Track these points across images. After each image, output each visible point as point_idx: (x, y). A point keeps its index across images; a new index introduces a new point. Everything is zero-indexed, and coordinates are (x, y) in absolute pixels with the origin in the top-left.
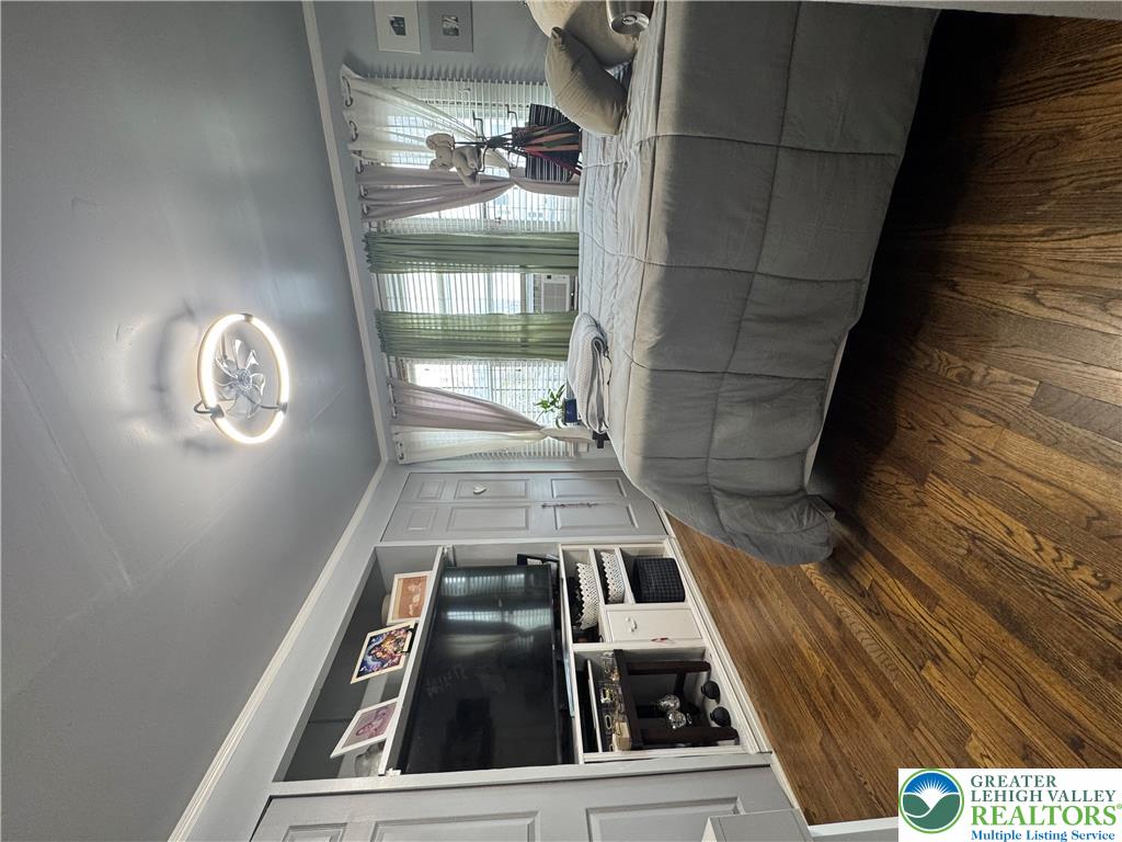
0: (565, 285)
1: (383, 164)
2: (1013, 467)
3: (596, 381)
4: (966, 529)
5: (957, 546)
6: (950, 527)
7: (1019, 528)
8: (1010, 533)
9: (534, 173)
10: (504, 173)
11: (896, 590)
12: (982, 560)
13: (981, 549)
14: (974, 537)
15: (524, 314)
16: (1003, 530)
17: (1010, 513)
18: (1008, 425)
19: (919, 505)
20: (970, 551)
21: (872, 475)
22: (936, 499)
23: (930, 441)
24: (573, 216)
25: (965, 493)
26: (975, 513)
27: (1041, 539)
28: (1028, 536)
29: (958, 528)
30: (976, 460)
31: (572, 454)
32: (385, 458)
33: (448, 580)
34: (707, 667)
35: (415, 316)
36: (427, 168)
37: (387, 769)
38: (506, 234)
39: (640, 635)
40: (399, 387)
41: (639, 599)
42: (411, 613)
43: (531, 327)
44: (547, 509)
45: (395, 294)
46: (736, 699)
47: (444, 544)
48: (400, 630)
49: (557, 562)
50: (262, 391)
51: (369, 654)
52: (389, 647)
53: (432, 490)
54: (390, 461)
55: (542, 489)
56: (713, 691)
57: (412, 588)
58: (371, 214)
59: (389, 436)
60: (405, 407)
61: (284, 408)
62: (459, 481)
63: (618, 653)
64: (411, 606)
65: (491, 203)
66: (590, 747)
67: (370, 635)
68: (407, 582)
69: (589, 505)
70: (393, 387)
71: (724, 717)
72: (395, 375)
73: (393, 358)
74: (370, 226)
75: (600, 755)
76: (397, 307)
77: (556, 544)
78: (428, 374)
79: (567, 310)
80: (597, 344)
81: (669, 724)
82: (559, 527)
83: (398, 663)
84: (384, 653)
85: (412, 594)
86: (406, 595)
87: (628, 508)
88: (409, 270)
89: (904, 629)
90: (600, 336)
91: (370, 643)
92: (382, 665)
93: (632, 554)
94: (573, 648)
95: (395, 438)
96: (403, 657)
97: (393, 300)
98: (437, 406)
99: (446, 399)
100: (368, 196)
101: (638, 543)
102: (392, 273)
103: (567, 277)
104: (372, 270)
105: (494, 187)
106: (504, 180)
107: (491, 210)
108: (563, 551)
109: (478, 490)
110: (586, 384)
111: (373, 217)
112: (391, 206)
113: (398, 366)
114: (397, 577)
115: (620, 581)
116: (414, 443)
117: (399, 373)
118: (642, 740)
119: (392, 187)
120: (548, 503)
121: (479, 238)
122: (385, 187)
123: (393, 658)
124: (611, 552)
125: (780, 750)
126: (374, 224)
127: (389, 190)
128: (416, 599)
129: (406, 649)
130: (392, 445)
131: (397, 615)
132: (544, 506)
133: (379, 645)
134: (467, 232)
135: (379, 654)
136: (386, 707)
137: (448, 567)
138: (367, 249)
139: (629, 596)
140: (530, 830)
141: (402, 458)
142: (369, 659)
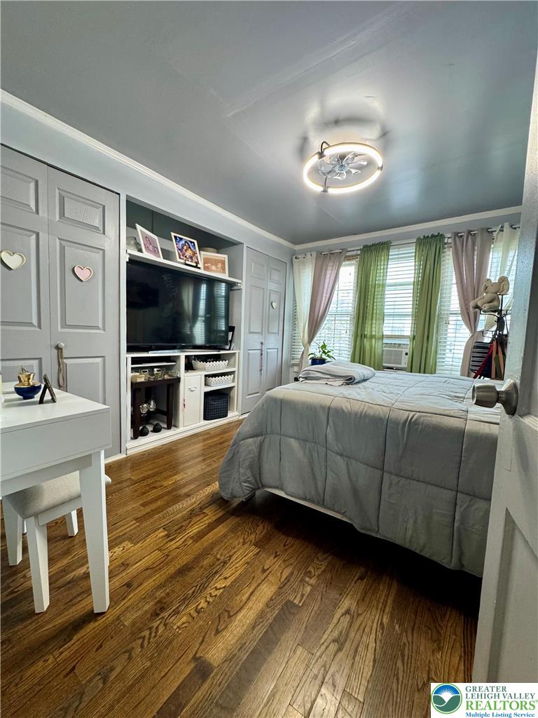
0: (401, 364)
1: (492, 246)
2: (258, 586)
3: (328, 377)
4: (229, 560)
5: (221, 555)
6: (231, 553)
7: (228, 583)
8: (225, 578)
9: (477, 347)
10: (480, 328)
11: (203, 524)
12: (213, 564)
13: (219, 565)
14: (225, 563)
15: (383, 337)
16: (227, 576)
17: (235, 580)
18: (280, 588)
19: (244, 542)
20: (218, 560)
21: (262, 523)
22: (246, 550)
23: (276, 553)
24: (447, 372)
25: (248, 563)
26: (237, 565)
27: (221, 591)
28: (224, 586)
29: (231, 556)
30: (264, 571)
31: (293, 362)
32: (298, 247)
33: (223, 285)
34: (169, 428)
35: (385, 267)
36: (488, 277)
37: (129, 254)
38: (437, 328)
39: (187, 392)
40: (340, 256)
41: (207, 395)
42: (206, 265)
43: (374, 340)
44: (260, 345)
45: (401, 254)
46: (152, 441)
47: (243, 284)
49: (229, 349)
50: (336, 177)
51: (186, 242)
52: (189, 253)
53: (276, 276)
54: (295, 251)
55: (273, 343)
56: (157, 430)
57: (220, 265)
58: (457, 238)
59: (310, 250)
60: (328, 259)
61: (325, 191)
62: (280, 293)
63: (178, 380)
64: (210, 265)
65: (460, 318)
66: (134, 361)
67: (195, 242)
68: (223, 262)
69: (261, 370)
70: (340, 252)
71: (144, 433)
72: (348, 254)
73: (359, 252)
74: (449, 238)
75: (130, 366)
76: (391, 255)
77: (240, 349)
78: (348, 274)
79: (384, 365)
80: (351, 379)
81: (142, 404)
82: (249, 351)
83: (180, 258)
84: (186, 250)
85: (216, 265)
86: (215, 262)
87: (258, 393)
88: (417, 264)
89: (182, 524)
90: (356, 381)
91: (191, 242)
92: (179, 249)
93: (231, 393)
94: (182, 355)
95: (309, 254)
96: (183, 261)
97: (397, 253)
98: (327, 281)
99: (331, 285)
100: (470, 237)
101: (238, 397)
102: (415, 252)
103: (406, 366)
104: (419, 239)
105: (471, 321)
106: (475, 327)
107: (455, 318)
108: (235, 353)
109: (274, 305)
110: (328, 371)
111: (455, 240)
112: (462, 251)
113: (353, 256)
114: (226, 256)
115: (217, 384)
116: (305, 266)
117: (349, 256)
118: (135, 388)
119: (476, 253)
120: (263, 346)
121: (436, 309)
122: (476, 248)
123: (183, 255)
124: (233, 381)
125: (127, 460)
126: (450, 241)
127: (474, 250)
128: (214, 268)
129: (187, 262)
130: (304, 252)
131: (206, 257)
132: (262, 343)
133: (190, 247)
134: (441, 302)
135: (185, 248)
136: (158, 252)
137: (231, 286)
138: (433, 236)
139: (209, 389)
140: (97, 328)
141: (296, 258)
142: (183, 242)
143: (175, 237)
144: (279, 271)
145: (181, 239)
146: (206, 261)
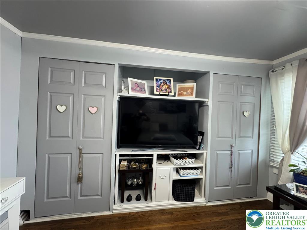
32: (274, 62)
44: (230, 147)
48: (171, 90)
51: (163, 81)
52: (164, 87)
53: (249, 91)
54: (273, 65)
56: (138, 199)
62: (254, 103)
64: (182, 92)
67: (172, 79)
68: (192, 88)
69: (231, 167)
75: (118, 158)
77: (207, 150)
82: (218, 152)
83: (157, 91)
84: (162, 86)
86: (186, 89)
87: (228, 186)
91: (168, 80)
92: (158, 86)
94: (155, 153)
95: (288, 65)
96: (158, 93)
108: (203, 153)
109: (246, 114)
114: (195, 84)
115: (186, 175)
116: (283, 76)
120: (234, 148)
123: (159, 89)
128: (185, 93)
129: (161, 93)
130: (283, 65)
132: (232, 146)
133: (166, 83)
135: (162, 84)
136: (145, 90)
137: (201, 104)
140: (100, 138)
141: (273, 71)
142: (162, 81)
143: (157, 79)
144: (253, 86)
145: (160, 80)
146: (180, 89)
